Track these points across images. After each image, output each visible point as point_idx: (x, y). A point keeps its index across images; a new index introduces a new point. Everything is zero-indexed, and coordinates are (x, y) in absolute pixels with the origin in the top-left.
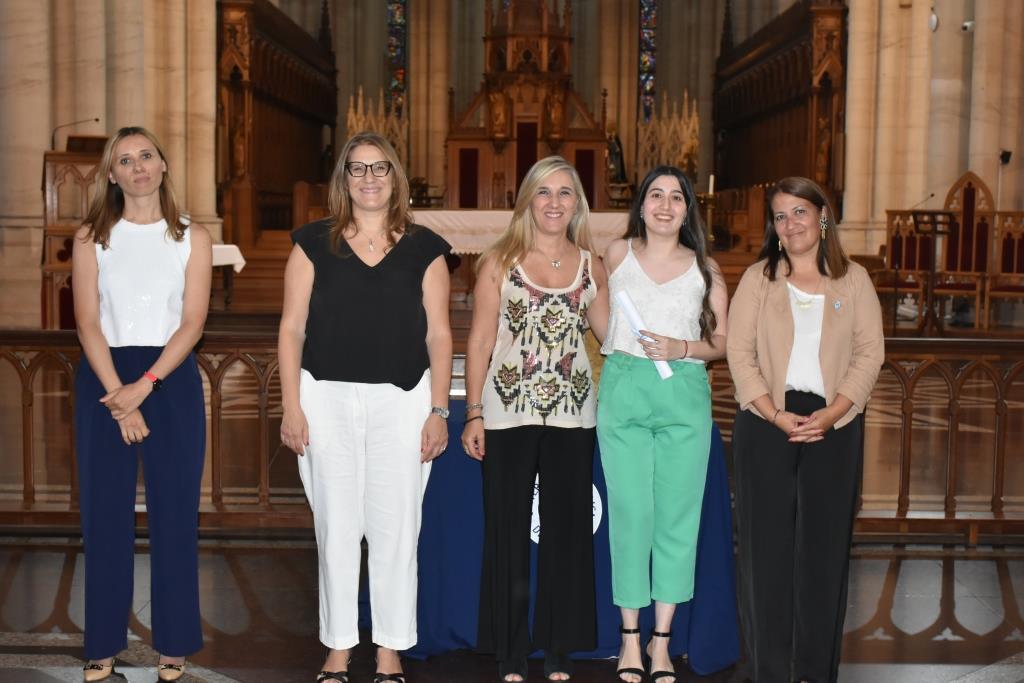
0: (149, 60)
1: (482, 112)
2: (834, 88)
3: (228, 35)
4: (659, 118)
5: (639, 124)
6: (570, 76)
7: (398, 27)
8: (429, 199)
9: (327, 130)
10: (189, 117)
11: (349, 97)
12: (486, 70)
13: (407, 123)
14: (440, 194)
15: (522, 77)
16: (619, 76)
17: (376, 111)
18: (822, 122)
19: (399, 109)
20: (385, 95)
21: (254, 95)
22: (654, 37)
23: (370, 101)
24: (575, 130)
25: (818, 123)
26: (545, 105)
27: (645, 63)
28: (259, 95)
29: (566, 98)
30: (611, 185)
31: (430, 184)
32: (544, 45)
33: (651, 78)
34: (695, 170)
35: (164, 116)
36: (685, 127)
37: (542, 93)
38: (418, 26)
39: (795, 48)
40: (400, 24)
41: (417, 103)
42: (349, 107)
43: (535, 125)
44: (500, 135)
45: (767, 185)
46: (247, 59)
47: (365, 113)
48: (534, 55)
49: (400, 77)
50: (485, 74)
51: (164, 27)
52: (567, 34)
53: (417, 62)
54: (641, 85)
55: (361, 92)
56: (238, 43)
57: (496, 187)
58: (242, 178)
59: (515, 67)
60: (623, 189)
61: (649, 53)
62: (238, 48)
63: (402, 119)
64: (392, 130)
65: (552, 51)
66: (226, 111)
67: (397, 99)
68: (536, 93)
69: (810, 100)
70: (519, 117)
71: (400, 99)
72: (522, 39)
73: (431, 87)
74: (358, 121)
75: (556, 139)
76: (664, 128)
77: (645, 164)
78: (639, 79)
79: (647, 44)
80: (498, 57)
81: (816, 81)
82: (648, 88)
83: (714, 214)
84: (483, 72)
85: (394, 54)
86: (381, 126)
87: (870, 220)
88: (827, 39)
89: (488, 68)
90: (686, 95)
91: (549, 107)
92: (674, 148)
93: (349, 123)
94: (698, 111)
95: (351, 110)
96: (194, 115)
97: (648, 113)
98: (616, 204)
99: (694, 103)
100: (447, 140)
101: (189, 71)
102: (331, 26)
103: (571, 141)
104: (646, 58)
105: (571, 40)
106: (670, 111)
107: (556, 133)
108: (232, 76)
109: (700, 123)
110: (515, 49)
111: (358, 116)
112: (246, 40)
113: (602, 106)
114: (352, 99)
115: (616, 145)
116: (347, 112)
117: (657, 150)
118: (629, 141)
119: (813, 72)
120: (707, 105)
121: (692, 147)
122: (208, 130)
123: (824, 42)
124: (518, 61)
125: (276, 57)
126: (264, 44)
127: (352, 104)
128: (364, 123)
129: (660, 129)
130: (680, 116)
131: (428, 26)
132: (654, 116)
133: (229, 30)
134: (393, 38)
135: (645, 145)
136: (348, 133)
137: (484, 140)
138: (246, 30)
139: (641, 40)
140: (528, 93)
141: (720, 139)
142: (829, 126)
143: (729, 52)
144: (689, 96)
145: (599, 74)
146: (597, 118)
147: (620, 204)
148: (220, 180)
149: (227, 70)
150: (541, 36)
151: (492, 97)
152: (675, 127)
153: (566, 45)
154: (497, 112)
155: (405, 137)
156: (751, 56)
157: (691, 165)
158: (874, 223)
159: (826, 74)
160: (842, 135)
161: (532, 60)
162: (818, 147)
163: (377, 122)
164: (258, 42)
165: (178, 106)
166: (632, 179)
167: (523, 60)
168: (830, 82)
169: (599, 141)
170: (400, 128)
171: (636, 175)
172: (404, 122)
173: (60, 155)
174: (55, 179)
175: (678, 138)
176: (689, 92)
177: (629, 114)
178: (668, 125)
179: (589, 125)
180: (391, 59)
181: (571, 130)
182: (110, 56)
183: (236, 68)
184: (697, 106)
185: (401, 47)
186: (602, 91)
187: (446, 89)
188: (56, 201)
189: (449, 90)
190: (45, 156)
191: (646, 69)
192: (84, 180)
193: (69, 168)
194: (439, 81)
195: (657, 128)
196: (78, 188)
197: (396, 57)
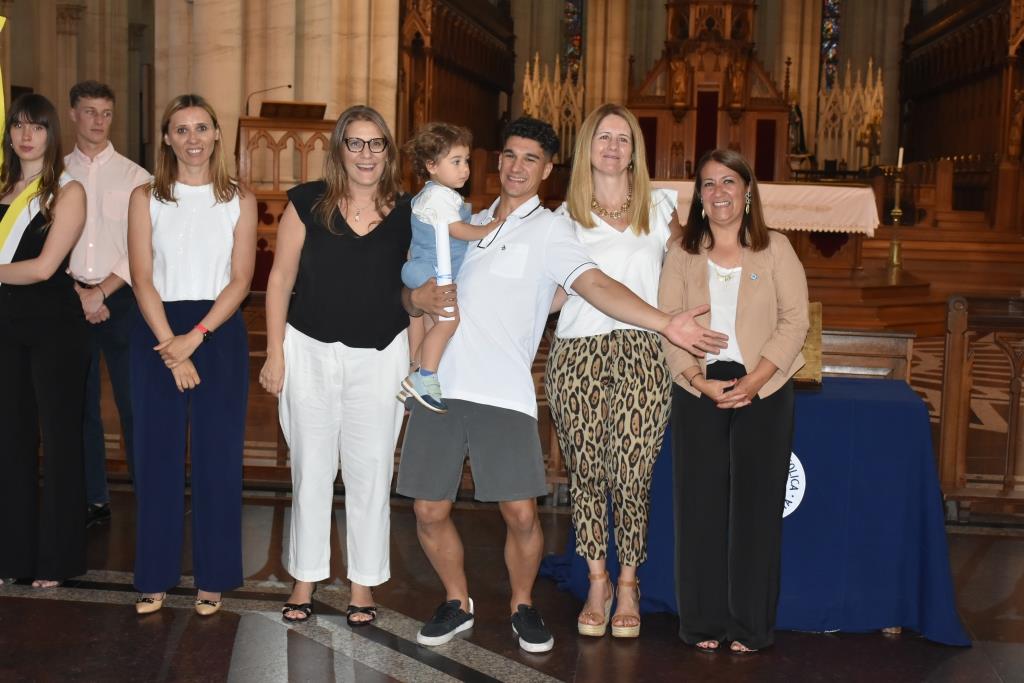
0: (335, 26)
1: (659, 81)
4: (842, 86)
5: (821, 92)
6: (753, 44)
9: (503, 96)
10: (371, 83)
11: (525, 63)
12: (667, 36)
13: (582, 90)
15: (704, 45)
16: (802, 43)
17: (552, 79)
18: (1017, 94)
19: (575, 76)
20: (561, 62)
21: (435, 62)
22: (838, 3)
23: (546, 68)
24: (756, 99)
25: (1013, 94)
26: (727, 73)
27: (829, 30)
28: (439, 62)
29: (748, 67)
30: (792, 155)
32: (728, 12)
33: (834, 45)
34: (878, 141)
35: (347, 82)
36: (868, 97)
37: (724, 61)
39: (990, 16)
41: (594, 70)
42: (525, 73)
43: (715, 94)
44: (679, 104)
45: (955, 158)
46: (430, 26)
47: (541, 80)
48: (716, 23)
49: (576, 43)
50: (666, 42)
52: (752, 1)
53: (594, 29)
54: (823, 53)
55: (537, 59)
56: (421, 8)
57: (674, 155)
59: (698, 34)
60: (802, 160)
61: (833, 20)
62: (420, 14)
63: (578, 85)
64: (567, 97)
65: (735, 19)
66: (408, 77)
67: (572, 66)
68: (717, 62)
69: (1005, 71)
70: (699, 86)
71: (576, 66)
72: (706, 7)
73: (608, 55)
74: (533, 88)
75: (737, 109)
76: (847, 99)
77: (826, 134)
78: (822, 47)
79: (831, 11)
80: (680, 23)
81: (1012, 51)
82: (831, 56)
83: (901, 187)
84: (665, 39)
85: (571, 20)
86: (557, 92)
89: (670, 36)
90: (870, 64)
91: (730, 76)
92: (857, 117)
93: (524, 91)
94: (882, 80)
95: (527, 76)
96: (375, 81)
97: (830, 83)
98: (794, 175)
99: (880, 71)
101: (372, 38)
103: (752, 110)
104: (829, 25)
105: (755, 7)
106: (854, 81)
107: (737, 102)
108: (414, 42)
109: (885, 93)
110: (698, 16)
111: (534, 83)
112: (429, 6)
113: (785, 75)
114: (528, 65)
115: (796, 114)
116: (523, 78)
117: (838, 120)
118: (809, 110)
119: (1010, 41)
120: (893, 74)
121: (876, 118)
122: (389, 96)
123: (1022, 10)
124: (700, 28)
125: (456, 24)
126: (445, 11)
127: (528, 71)
128: (540, 89)
129: (843, 99)
130: (864, 86)
132: (836, 85)
134: (571, 4)
135: (826, 115)
136: (524, 100)
137: (663, 108)
139: (825, 7)
140: (709, 61)
141: (906, 110)
143: (919, 18)
144: (873, 66)
145: (780, 42)
146: (782, 87)
147: (799, 176)
149: (409, 36)
150: (725, 4)
151: (672, 65)
152: (858, 95)
153: (750, 12)
155: (580, 105)
156: (941, 24)
157: (874, 136)
161: (715, 27)
162: (1012, 119)
163: (553, 89)
164: (440, 8)
165: (361, 72)
166: (811, 149)
167: (705, 27)
169: (781, 111)
170: (576, 94)
171: (816, 146)
172: (579, 90)
173: (254, 120)
174: (249, 144)
175: (861, 108)
176: (874, 61)
177: (811, 83)
178: (851, 95)
179: (770, 94)
180: (568, 25)
181: (752, 99)
182: (300, 22)
183: (418, 34)
184: (882, 75)
185: (578, 13)
186: (786, 60)
187: (624, 56)
188: (249, 165)
189: (628, 57)
190: (240, 121)
191: (829, 37)
192: (276, 145)
193: (262, 133)
194: (616, 48)
195: (840, 98)
196: (270, 153)
197: (573, 23)
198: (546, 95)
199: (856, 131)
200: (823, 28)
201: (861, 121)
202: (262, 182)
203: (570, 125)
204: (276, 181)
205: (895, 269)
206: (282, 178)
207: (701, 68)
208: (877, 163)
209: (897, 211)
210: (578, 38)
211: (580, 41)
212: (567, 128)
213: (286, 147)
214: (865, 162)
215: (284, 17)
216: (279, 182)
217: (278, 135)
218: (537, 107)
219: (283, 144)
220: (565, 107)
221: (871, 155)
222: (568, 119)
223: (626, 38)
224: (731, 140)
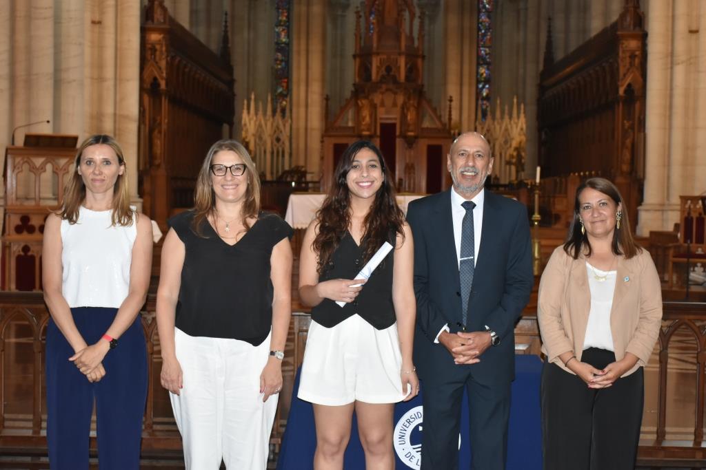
0: (87, 72)
1: (350, 114)
2: (637, 96)
3: (149, 52)
4: (494, 118)
5: (477, 123)
6: (423, 86)
7: (283, 45)
8: (307, 183)
9: (226, 128)
10: (117, 117)
11: (243, 101)
12: (355, 80)
13: (290, 121)
14: (316, 179)
15: (384, 87)
16: (461, 85)
17: (265, 114)
18: (627, 124)
19: (283, 111)
20: (272, 100)
21: (169, 100)
22: (489, 54)
23: (260, 104)
24: (427, 128)
25: (623, 125)
26: (403, 108)
27: (482, 74)
28: (173, 101)
29: (419, 104)
31: (309, 170)
32: (402, 62)
33: (487, 86)
34: (523, 161)
35: (98, 117)
36: (514, 126)
37: (400, 99)
38: (299, 45)
39: (604, 64)
40: (285, 43)
41: (298, 106)
42: (243, 109)
43: (394, 125)
44: (366, 133)
45: (582, 174)
46: (164, 72)
47: (256, 114)
48: (394, 69)
49: (285, 85)
50: (354, 85)
51: (99, 47)
52: (421, 53)
53: (298, 73)
54: (478, 92)
55: (253, 97)
56: (157, 58)
58: (159, 166)
59: (379, 78)
61: (486, 66)
62: (157, 63)
63: (286, 118)
64: (278, 127)
65: (408, 66)
66: (147, 112)
67: (281, 103)
68: (395, 99)
69: (616, 106)
70: (381, 119)
71: (284, 103)
72: (385, 57)
73: (310, 94)
74: (250, 120)
75: (411, 136)
76: (498, 127)
78: (477, 87)
79: (484, 59)
80: (364, 70)
81: (621, 91)
82: (484, 94)
83: (540, 197)
84: (353, 82)
85: (279, 67)
86: (269, 124)
87: (666, 202)
88: (630, 57)
89: (357, 80)
90: (515, 100)
91: (405, 111)
92: (506, 142)
93: (243, 122)
94: (525, 112)
95: (245, 111)
96: (121, 116)
97: (484, 115)
99: (522, 106)
100: (323, 137)
101: (118, 82)
102: (230, 45)
103: (425, 137)
104: (483, 70)
105: (423, 57)
106: (502, 113)
107: (412, 131)
108: (152, 85)
109: (527, 122)
110: (378, 64)
111: (251, 116)
112: (164, 57)
113: (448, 110)
114: (246, 102)
116: (242, 113)
119: (620, 83)
120: (533, 109)
121: (520, 143)
122: (132, 127)
123: (628, 60)
124: (380, 74)
125: (187, 70)
126: (177, 60)
127: (245, 107)
128: (256, 121)
129: (495, 128)
130: (511, 117)
131: (307, 45)
132: (489, 116)
133: (151, 49)
134: (279, 54)
136: (242, 130)
137: (352, 136)
138: (164, 49)
139: (479, 56)
140: (389, 99)
141: (543, 136)
142: (632, 127)
143: (550, 67)
144: (517, 102)
145: (445, 84)
146: (445, 119)
148: (141, 168)
149: (148, 80)
150: (400, 54)
151: (359, 102)
152: (506, 126)
153: (419, 61)
154: (364, 115)
155: (288, 134)
156: (568, 70)
157: (519, 157)
158: (669, 205)
159: (629, 85)
160: (642, 134)
161: (392, 73)
162: (623, 143)
163: (266, 121)
164: (173, 58)
165: (109, 109)
167: (384, 73)
168: (633, 91)
169: (446, 138)
170: (284, 125)
172: (287, 121)
173: (18, 149)
174: (14, 167)
175: (509, 135)
176: (517, 98)
177: (469, 116)
178: (501, 124)
179: (438, 125)
180: (277, 70)
181: (423, 129)
182: (57, 70)
183: (155, 79)
184: (524, 109)
185: (285, 62)
186: (449, 98)
187: (322, 95)
188: (14, 186)
189: (325, 96)
190: (7, 150)
191: (483, 79)
192: (38, 169)
193: (25, 160)
194: (316, 88)
195: (493, 127)
196: (32, 175)
197: (280, 69)
198: (260, 126)
199: (506, 153)
200: (477, 73)
201: (509, 144)
202: (27, 199)
203: (280, 149)
204: (37, 198)
205: (536, 262)
206: (43, 195)
207: (382, 104)
208: (523, 178)
209: (537, 216)
210: (286, 80)
211: (288, 83)
212: (278, 152)
213: (45, 171)
214: (513, 177)
215: (45, 66)
216: (40, 198)
217: (38, 161)
218: (254, 135)
219: (43, 169)
220: (275, 136)
221: (517, 172)
222: (278, 145)
223: (323, 80)
224: (408, 161)
